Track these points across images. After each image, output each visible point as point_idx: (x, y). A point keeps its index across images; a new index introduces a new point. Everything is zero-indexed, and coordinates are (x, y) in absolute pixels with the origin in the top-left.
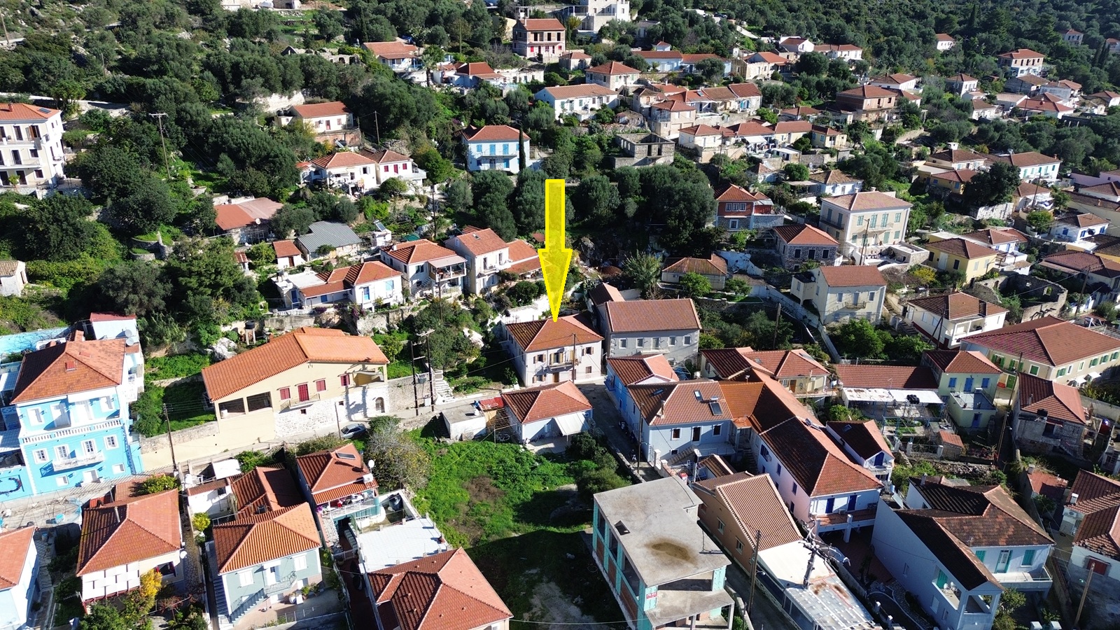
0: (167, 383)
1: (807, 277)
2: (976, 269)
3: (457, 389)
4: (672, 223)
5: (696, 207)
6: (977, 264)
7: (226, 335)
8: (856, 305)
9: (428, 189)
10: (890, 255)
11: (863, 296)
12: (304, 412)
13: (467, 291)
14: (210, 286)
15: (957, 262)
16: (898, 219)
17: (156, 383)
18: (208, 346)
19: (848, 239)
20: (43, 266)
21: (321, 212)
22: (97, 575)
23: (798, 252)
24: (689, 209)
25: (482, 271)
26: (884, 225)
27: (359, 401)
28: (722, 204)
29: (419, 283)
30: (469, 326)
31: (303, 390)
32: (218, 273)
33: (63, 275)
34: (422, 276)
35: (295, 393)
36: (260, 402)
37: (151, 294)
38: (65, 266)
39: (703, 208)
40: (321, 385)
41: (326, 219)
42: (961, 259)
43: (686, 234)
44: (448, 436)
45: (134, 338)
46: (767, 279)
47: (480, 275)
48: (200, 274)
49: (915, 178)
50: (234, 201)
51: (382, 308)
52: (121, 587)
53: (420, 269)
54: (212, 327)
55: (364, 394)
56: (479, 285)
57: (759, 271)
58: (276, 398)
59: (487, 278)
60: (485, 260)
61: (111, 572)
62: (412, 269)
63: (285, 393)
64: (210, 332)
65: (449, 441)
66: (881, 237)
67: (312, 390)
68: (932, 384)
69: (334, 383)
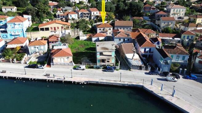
0: (34, 27)
1: (159, 20)
2: (199, 21)
3: (84, 34)
4: (134, 10)
5: (139, 7)
6: (199, 20)
7: (46, 21)
8: (168, 25)
9: (89, 4)
10: (180, 18)
11: (170, 23)
12: (55, 33)
13: (90, 19)
14: (43, 11)
15: (195, 19)
16: (183, 11)
17: (33, 26)
18: (42, 22)
19: (171, 14)
20: (19, 8)
21: (67, 5)
22: (10, 45)
23: (158, 16)
24: (138, 8)
25: (93, 15)
26: (179, 12)
27: (64, 33)
28: (145, 7)
29: (81, 16)
30: (89, 24)
31: (55, 28)
32: (44, 9)
33: (22, 10)
34: (82, 15)
35: (53, 28)
36: (47, 29)
37: (33, 12)
38: (23, 8)
39: (140, 8)
40: (58, 28)
41: (68, 6)
42: (196, 19)
43: (136, 13)
44: (79, 39)
45: (30, 19)
46: (151, 21)
47: (93, 16)
48: (42, 10)
49: (191, 6)
50: (53, 2)
51: (73, 19)
52: (13, 47)
53: (81, 13)
54: (43, 19)
55: (65, 32)
56: (92, 18)
57: (150, 20)
58: (50, 29)
59: (94, 17)
60: (94, 13)
61: (12, 45)
62: (80, 13)
63: (51, 28)
64: (43, 20)
65: (79, 40)
66: (179, 15)
67: (56, 28)
68: (180, 37)
69: (60, 28)
